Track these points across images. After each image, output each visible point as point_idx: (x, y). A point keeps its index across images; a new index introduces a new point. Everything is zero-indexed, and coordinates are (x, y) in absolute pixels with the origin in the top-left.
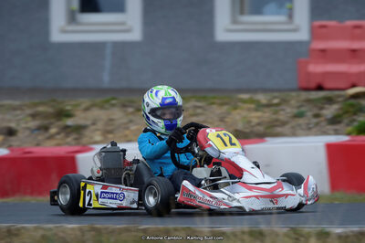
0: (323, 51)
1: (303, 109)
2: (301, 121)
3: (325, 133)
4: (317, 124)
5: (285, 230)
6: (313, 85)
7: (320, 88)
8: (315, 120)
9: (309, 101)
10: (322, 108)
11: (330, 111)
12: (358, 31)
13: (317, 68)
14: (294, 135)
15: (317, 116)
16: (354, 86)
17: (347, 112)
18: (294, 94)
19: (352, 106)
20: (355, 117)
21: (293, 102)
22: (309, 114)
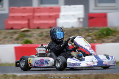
0: (13, 17)
1: (7, 36)
2: (6, 39)
3: (14, 43)
4: (11, 41)
5: (2, 75)
6: (10, 27)
7: (12, 29)
8: (11, 39)
9: (8, 33)
10: (13, 35)
11: (15, 36)
12: (24, 10)
13: (11, 22)
14: (4, 44)
15: (11, 38)
16: (23, 28)
17: (21, 37)
18: (4, 31)
19: (23, 34)
20: (24, 38)
21: (4, 33)
22: (9, 37)
